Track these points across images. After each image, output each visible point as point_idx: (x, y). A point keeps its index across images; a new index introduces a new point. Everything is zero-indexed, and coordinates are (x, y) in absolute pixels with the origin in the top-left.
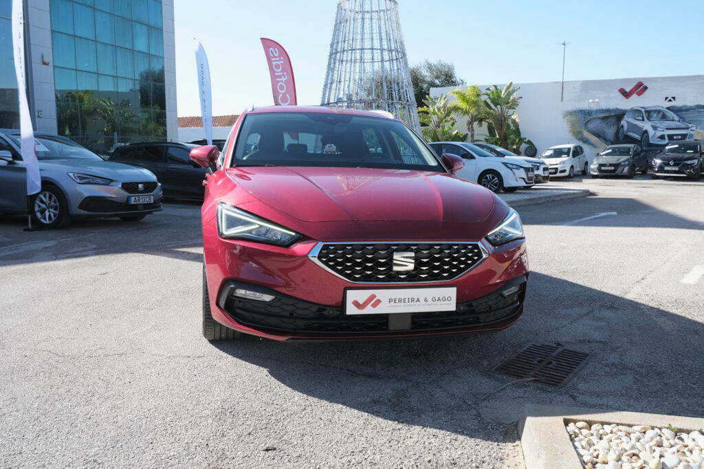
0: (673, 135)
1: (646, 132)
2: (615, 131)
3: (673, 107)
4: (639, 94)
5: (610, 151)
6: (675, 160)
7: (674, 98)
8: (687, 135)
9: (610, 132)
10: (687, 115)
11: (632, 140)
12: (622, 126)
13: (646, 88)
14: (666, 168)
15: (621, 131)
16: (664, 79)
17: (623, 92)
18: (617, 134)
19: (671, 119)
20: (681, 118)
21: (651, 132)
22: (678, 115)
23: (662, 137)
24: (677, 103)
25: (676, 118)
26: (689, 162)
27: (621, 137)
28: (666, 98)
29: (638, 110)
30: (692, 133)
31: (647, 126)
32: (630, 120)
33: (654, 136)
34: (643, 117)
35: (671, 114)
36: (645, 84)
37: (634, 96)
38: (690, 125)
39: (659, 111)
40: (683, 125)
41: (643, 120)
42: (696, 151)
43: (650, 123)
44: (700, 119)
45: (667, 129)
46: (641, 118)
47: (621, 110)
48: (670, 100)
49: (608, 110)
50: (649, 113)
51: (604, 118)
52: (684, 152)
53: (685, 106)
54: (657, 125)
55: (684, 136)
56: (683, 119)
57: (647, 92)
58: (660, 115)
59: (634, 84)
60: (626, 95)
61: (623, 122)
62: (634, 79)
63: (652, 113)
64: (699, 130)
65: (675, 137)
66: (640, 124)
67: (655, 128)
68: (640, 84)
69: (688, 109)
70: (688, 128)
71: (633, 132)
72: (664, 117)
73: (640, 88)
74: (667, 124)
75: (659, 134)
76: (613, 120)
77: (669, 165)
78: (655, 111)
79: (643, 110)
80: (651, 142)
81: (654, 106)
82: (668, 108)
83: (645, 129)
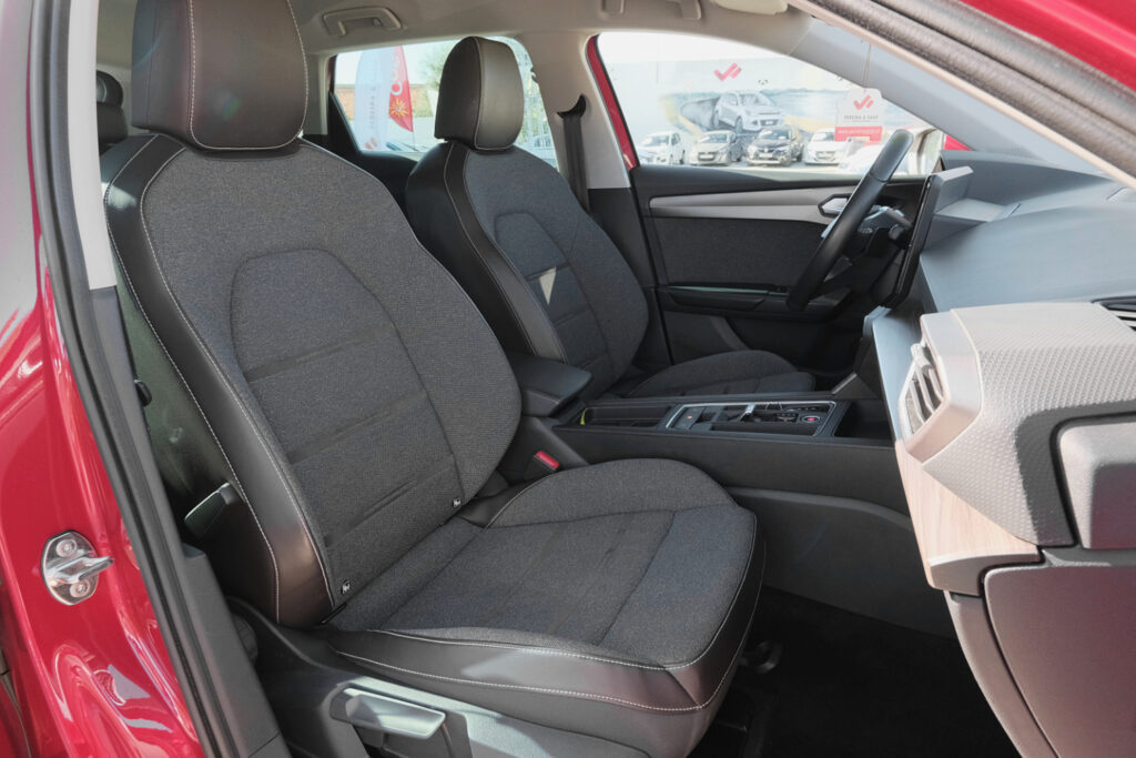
0: (765, 121)
1: (740, 117)
2: (711, 116)
3: (765, 90)
4: (734, 75)
5: (707, 138)
6: (769, 147)
7: (766, 81)
8: (778, 120)
9: (706, 119)
10: (778, 100)
11: (727, 127)
12: (717, 111)
13: (740, 70)
14: (761, 155)
15: (716, 116)
17: (718, 74)
18: (712, 120)
19: (764, 103)
20: (773, 102)
21: (745, 118)
22: (770, 99)
23: (755, 123)
24: (770, 87)
25: (769, 102)
26: (781, 149)
27: (716, 122)
28: (759, 81)
29: (733, 95)
30: (783, 118)
31: (740, 111)
32: (724, 105)
33: (747, 121)
34: (737, 101)
35: (763, 98)
36: (739, 66)
37: (729, 78)
38: (781, 110)
39: (752, 95)
40: (774, 110)
41: (737, 104)
42: (787, 138)
43: (744, 108)
44: (791, 103)
45: (760, 114)
46: (735, 103)
47: (716, 94)
48: (763, 84)
49: (704, 94)
50: (743, 98)
51: (700, 102)
52: (777, 138)
53: (776, 90)
54: (751, 110)
55: (775, 122)
56: (775, 103)
57: (740, 75)
58: (754, 99)
59: (729, 65)
60: (722, 77)
61: (718, 107)
62: (729, 60)
63: (746, 98)
64: (789, 116)
65: (767, 123)
66: (734, 109)
67: (748, 113)
68: (734, 66)
69: (779, 93)
70: (778, 113)
71: (728, 118)
72: (757, 102)
73: (735, 70)
74: (760, 108)
75: (753, 119)
76: (708, 105)
77: (763, 151)
78: (748, 95)
79: (737, 94)
80: (745, 127)
81: (748, 90)
82: (761, 92)
83: (738, 114)
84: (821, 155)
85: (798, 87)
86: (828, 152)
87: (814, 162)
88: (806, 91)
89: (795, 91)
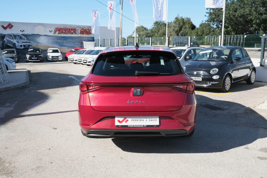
0: (25, 45)
1: (15, 44)
2: (2, 43)
3: (24, 34)
4: (10, 28)
5: (6, 52)
6: (35, 55)
7: (24, 31)
8: (30, 45)
10: (30, 38)
12: (5, 41)
13: (12, 26)
14: (33, 58)
15: (4, 43)
16: (19, 23)
17: (3, 27)
18: (3, 44)
19: (24, 39)
20: (27, 38)
21: (17, 44)
22: (26, 37)
23: (21, 46)
24: (25, 33)
26: (40, 56)
27: (5, 45)
28: (21, 31)
29: (10, 35)
30: (32, 44)
31: (15, 41)
32: (7, 39)
33: (18, 45)
34: (13, 38)
35: (23, 37)
36: (12, 24)
37: (8, 29)
38: (31, 41)
39: (19, 36)
40: (28, 41)
41: (13, 39)
43: (16, 40)
44: (34, 39)
45: (23, 43)
46: (12, 38)
47: (3, 34)
48: (22, 32)
50: (15, 36)
52: (36, 51)
53: (28, 34)
54: (19, 41)
56: (28, 39)
57: (13, 28)
58: (19, 37)
59: (8, 24)
60: (5, 28)
61: (5, 40)
62: (7, 22)
63: (16, 36)
64: (34, 43)
65: (26, 46)
66: (12, 40)
67: (18, 42)
68: (10, 24)
69: (29, 35)
70: (30, 43)
71: (10, 44)
72: (21, 38)
73: (10, 26)
74: (22, 40)
75: (20, 44)
78: (17, 35)
79: (12, 35)
80: (17, 47)
81: (17, 34)
82: (22, 35)
83: (14, 42)
84: (53, 58)
85: (36, 34)
86: (56, 57)
87: (51, 60)
88: (39, 35)
89: (35, 35)
